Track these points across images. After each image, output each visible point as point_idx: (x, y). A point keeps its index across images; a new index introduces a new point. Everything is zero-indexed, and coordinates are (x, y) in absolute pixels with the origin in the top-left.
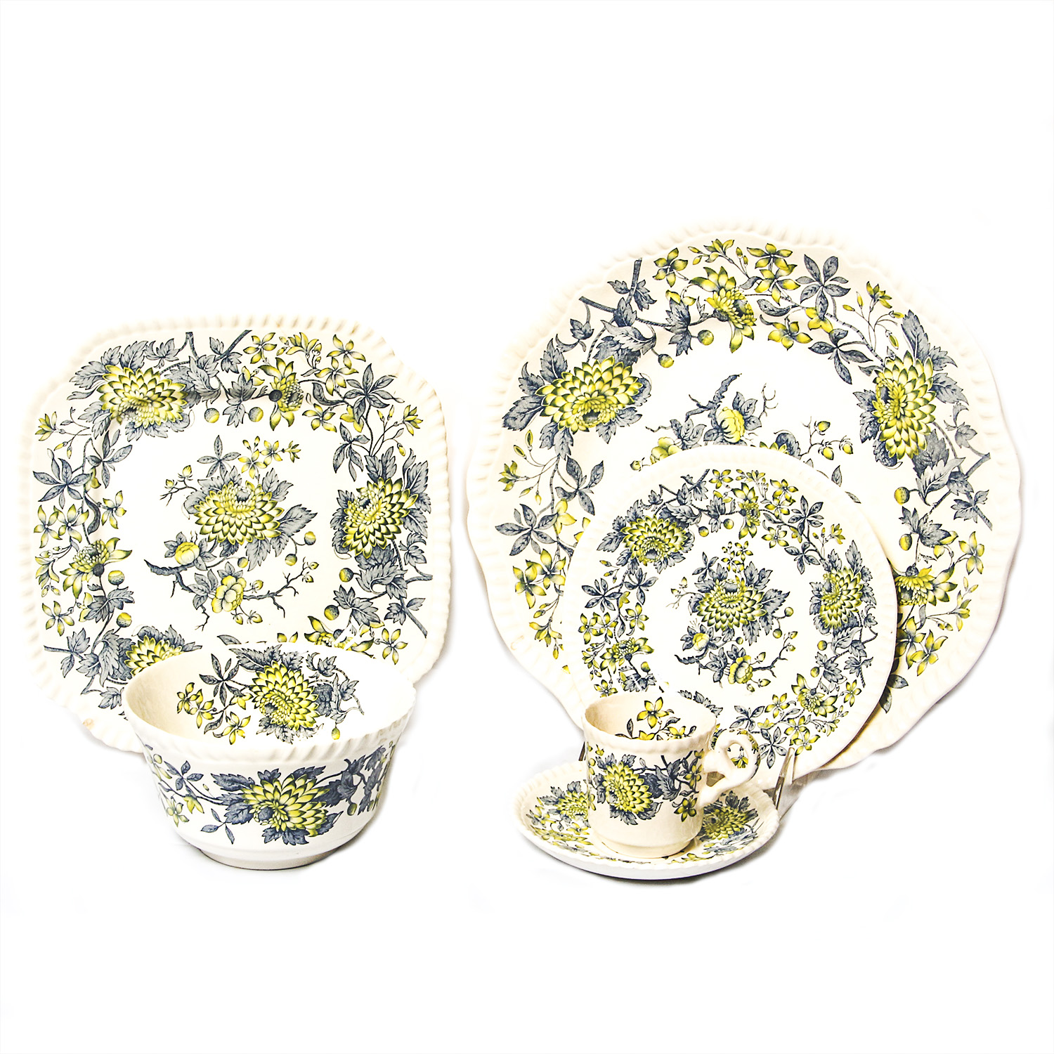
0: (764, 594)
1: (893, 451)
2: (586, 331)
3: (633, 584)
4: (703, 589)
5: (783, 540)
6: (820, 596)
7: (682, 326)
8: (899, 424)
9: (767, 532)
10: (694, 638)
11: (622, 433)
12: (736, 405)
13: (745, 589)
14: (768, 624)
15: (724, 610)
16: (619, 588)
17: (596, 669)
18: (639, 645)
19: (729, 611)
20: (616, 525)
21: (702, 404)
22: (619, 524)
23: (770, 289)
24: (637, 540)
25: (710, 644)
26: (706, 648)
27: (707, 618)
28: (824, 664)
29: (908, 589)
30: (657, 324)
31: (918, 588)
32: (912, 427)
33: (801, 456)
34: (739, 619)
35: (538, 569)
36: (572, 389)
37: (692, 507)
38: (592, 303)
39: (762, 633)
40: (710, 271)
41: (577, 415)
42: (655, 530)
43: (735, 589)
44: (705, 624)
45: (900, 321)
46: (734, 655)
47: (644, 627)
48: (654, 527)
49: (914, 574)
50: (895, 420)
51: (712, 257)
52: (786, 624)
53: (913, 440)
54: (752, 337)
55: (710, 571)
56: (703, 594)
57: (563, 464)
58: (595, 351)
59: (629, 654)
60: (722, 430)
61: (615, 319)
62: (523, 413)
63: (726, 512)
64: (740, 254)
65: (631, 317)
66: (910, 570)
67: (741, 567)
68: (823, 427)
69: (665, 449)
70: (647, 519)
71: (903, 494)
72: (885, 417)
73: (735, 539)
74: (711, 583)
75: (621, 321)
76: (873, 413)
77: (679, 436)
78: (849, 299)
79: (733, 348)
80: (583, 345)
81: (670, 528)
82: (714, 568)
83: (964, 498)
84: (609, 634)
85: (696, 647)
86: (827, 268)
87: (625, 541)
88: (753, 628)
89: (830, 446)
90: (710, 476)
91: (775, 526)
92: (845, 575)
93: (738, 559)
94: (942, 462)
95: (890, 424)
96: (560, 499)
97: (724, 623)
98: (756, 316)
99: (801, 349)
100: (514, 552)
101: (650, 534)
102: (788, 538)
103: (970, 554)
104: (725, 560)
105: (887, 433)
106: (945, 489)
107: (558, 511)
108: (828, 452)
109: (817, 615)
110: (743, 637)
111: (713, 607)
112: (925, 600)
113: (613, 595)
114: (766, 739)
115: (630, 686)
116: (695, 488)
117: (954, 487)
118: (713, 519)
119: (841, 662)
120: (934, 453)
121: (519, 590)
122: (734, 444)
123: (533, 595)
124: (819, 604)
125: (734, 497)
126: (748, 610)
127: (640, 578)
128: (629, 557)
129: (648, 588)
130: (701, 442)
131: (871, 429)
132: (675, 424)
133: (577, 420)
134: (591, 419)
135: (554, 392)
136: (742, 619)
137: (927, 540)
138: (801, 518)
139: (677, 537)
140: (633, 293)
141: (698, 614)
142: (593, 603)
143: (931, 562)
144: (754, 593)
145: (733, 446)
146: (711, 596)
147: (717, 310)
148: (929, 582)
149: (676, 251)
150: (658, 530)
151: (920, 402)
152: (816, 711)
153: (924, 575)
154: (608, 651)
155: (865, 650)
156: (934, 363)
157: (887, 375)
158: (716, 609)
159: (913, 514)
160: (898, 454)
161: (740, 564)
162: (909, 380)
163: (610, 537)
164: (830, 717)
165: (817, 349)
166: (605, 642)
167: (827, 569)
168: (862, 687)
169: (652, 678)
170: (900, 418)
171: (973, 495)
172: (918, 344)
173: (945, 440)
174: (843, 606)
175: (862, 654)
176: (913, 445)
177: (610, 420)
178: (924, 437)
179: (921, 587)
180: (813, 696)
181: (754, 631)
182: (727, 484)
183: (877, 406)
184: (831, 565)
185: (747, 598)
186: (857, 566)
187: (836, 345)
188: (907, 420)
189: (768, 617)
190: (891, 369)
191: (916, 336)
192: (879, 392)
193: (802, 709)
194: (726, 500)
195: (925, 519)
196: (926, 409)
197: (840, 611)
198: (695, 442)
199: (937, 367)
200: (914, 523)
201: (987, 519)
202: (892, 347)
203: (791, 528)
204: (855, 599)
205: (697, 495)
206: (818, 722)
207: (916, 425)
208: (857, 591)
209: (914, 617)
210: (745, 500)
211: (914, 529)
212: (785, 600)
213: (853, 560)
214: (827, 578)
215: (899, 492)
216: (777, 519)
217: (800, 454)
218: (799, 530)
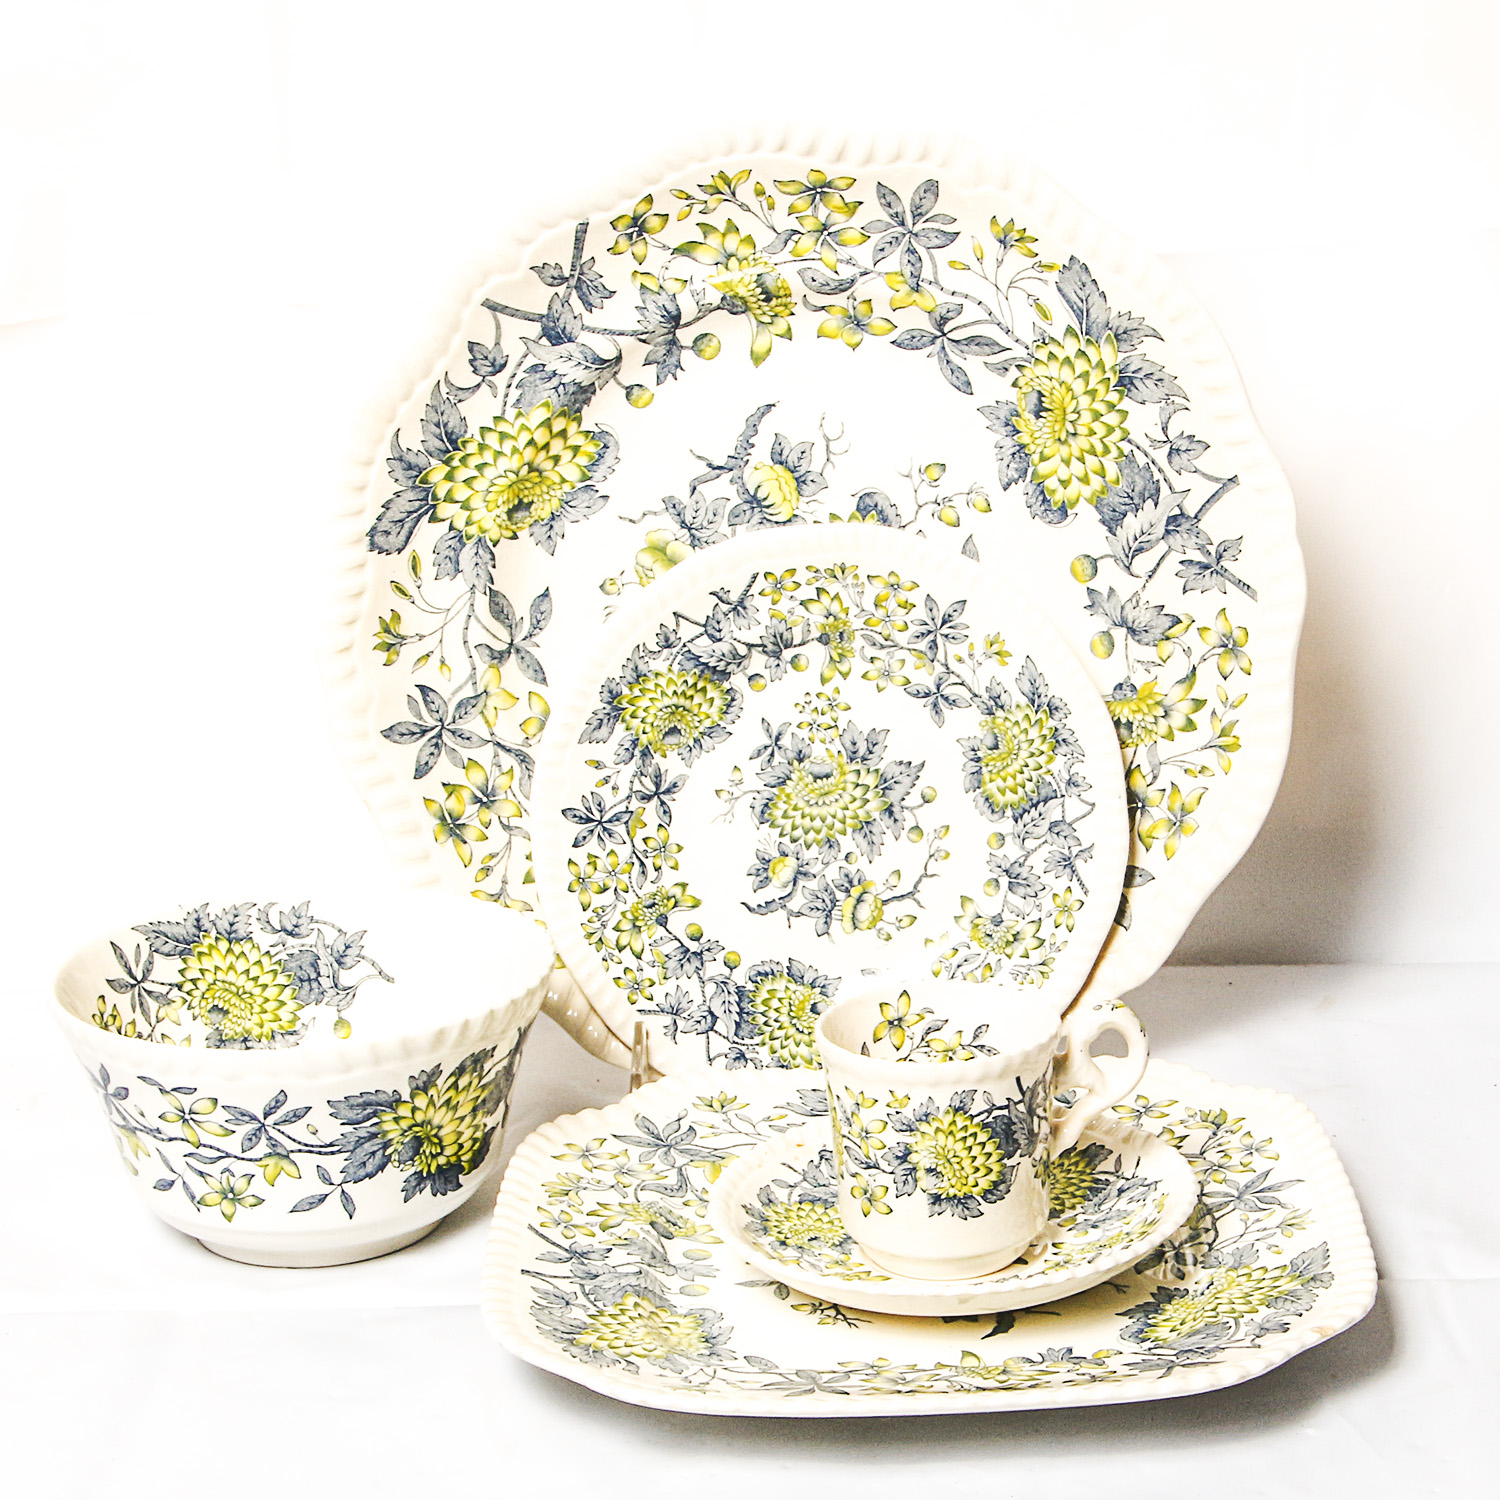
0: (881, 772)
1: (1060, 496)
2: (495, 360)
3: (648, 793)
4: (773, 782)
5: (899, 676)
6: (978, 760)
7: (666, 330)
8: (1064, 451)
9: (869, 666)
10: (771, 868)
11: (576, 533)
12: (777, 457)
13: (847, 768)
14: (896, 820)
15: (815, 811)
16: (626, 803)
17: (610, 951)
18: (675, 897)
19: (824, 811)
20: (606, 695)
21: (716, 463)
22: (611, 692)
23: (818, 248)
24: (643, 714)
25: (800, 874)
26: (795, 880)
27: (788, 829)
29: (1124, 721)
30: (621, 334)
31: (1139, 716)
32: (1092, 452)
33: (904, 526)
34: (843, 822)
35: (466, 795)
36: (480, 467)
38: (504, 309)
39: (889, 838)
40: (706, 229)
41: (497, 512)
42: (675, 692)
43: (829, 771)
44: (786, 840)
45: (1053, 276)
46: (847, 885)
47: (677, 864)
48: (673, 688)
49: (1129, 694)
50: (1057, 445)
51: (711, 205)
52: (928, 818)
53: (1096, 473)
54: (788, 335)
55: (780, 748)
56: (775, 790)
57: (482, 602)
58: (514, 394)
59: (661, 915)
60: (759, 502)
61: (546, 333)
62: (400, 521)
63: (794, 643)
64: (760, 193)
65: (572, 327)
66: (1121, 689)
67: (833, 733)
69: (659, 550)
70: (657, 675)
71: (1086, 565)
72: (1038, 442)
73: (817, 687)
74: (785, 769)
75: (556, 336)
76: (1015, 437)
77: (683, 525)
78: (959, 250)
79: (757, 359)
80: (492, 386)
81: (700, 685)
82: (785, 741)
83: (1198, 556)
84: (621, 886)
85: (776, 881)
86: (918, 201)
87: (623, 721)
88: (871, 832)
89: (950, 503)
90: (760, 583)
91: (881, 654)
92: (1019, 716)
93: (826, 720)
94: (1150, 503)
95: (1047, 452)
96: (486, 666)
97: (818, 832)
98: (796, 298)
99: (876, 346)
100: (421, 771)
101: (667, 701)
102: (909, 671)
103: (1222, 646)
104: (803, 726)
105: (1044, 468)
106: (1162, 547)
107: (486, 687)
109: (978, 791)
110: (857, 852)
111: (795, 809)
112: (1154, 736)
113: (616, 818)
115: (675, 970)
116: (734, 609)
117: (1176, 540)
118: (773, 659)
119: (1037, 862)
120: (1137, 489)
121: (442, 838)
122: (784, 523)
123: (465, 842)
124: (979, 772)
125: (807, 615)
126: (858, 803)
127: (658, 779)
128: (636, 746)
129: (674, 796)
130: (724, 528)
131: (1016, 466)
132: (673, 506)
133: (499, 521)
134: (519, 515)
135: (449, 477)
136: (849, 821)
137: (1143, 634)
138: (930, 632)
139: (712, 699)
140: (573, 282)
141: (770, 826)
142: (585, 838)
143: (1155, 670)
144: (863, 773)
145: (782, 528)
146: (788, 790)
147: (727, 295)
148: (1156, 703)
149: (649, 199)
150: (679, 692)
151: (1101, 408)
152: (1008, 951)
153: (1147, 693)
154: (624, 917)
155: (1075, 834)
156: (1118, 340)
157: (1040, 370)
158: (800, 812)
159: (1109, 597)
160: (1069, 502)
161: (831, 728)
162: (1077, 374)
163: (597, 717)
164: (1036, 957)
165: (906, 342)
166: (617, 902)
167: (987, 711)
168: (1083, 897)
169: (708, 950)
170: (1066, 440)
171: (1212, 549)
172: (1087, 311)
173: (1151, 465)
174: (1024, 769)
175: (1071, 842)
176: (1096, 482)
177: (552, 513)
178: (1116, 466)
179: (1144, 714)
180: (998, 928)
181: (874, 837)
182: (791, 594)
183: (1021, 425)
184: (993, 703)
185: (853, 783)
186: (1039, 697)
187: (941, 331)
188: (1082, 442)
189: (894, 809)
190: (1045, 360)
191: (1084, 298)
192: (1023, 402)
193: (983, 952)
194: (793, 622)
195: (1134, 601)
196: (1112, 419)
197: (1020, 778)
198: (713, 531)
199: (1125, 346)
200: (1112, 611)
201: (1244, 584)
202: (1041, 323)
203: (913, 652)
204: (1043, 753)
205: (741, 621)
206: (1016, 968)
207: (1099, 448)
208: (1045, 740)
209: (1139, 766)
210: (827, 618)
211: (1114, 621)
212: (919, 777)
213: (1032, 689)
214: (987, 727)
215: (1078, 564)
216: (886, 640)
217: (903, 524)
218: (928, 654)
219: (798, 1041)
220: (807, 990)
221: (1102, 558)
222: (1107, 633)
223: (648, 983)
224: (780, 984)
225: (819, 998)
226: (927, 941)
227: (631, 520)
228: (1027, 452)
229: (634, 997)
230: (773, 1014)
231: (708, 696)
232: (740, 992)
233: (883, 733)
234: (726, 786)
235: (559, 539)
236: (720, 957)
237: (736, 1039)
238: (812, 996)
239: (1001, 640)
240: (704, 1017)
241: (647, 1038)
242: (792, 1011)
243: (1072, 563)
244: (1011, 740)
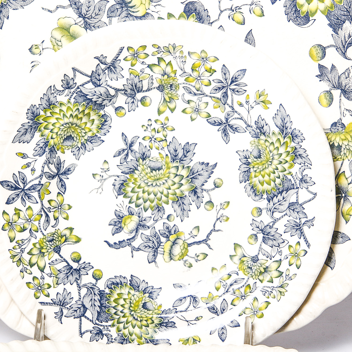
0: (191, 168)
1: (304, 9)
3: (53, 174)
4: (127, 170)
5: (204, 111)
6: (249, 164)
9: (187, 106)
10: (123, 221)
13: (171, 165)
14: (198, 197)
15: (151, 189)
16: (39, 179)
17: (25, 266)
18: (65, 235)
19: (156, 189)
20: (30, 115)
22: (33, 113)
24: (51, 127)
25: (141, 225)
26: (137, 230)
27: (134, 199)
28: (262, 230)
29: (336, 145)
31: (346, 143)
33: (212, 23)
34: (167, 197)
37: (108, 88)
39: (193, 207)
42: (71, 115)
43: (160, 166)
44: (133, 205)
46: (167, 233)
47: (68, 216)
48: (70, 112)
49: (340, 129)
52: (217, 197)
55: (132, 151)
56: (128, 176)
59: (57, 246)
60: (126, 4)
63: (143, 90)
66: (336, 126)
67: (164, 144)
69: (66, 30)
70: (61, 104)
71: (319, 51)
73: (155, 116)
74: (134, 163)
77: (80, 15)
81: (87, 111)
82: (136, 147)
84: (34, 228)
85: (126, 230)
87: (40, 130)
88: (183, 203)
89: (240, 10)
90: (125, 53)
91: (195, 98)
92: (274, 139)
93: (160, 136)
97: (152, 202)
101: (66, 120)
102: (210, 110)
104: (147, 138)
108: (238, 17)
109: (247, 182)
110: (175, 214)
111: (139, 187)
113: (33, 188)
114: (213, 313)
115: (63, 279)
116: (109, 68)
118: (130, 98)
119: (280, 226)
122: (141, 18)
124: (248, 171)
125: (151, 73)
126: (176, 186)
127: (59, 166)
128: (47, 146)
129: (68, 176)
130: (105, 19)
132: (74, 3)
136: (170, 196)
138: (223, 87)
139: (93, 120)
141: (124, 197)
142: (14, 199)
144: (180, 168)
145: (139, 21)
146: (136, 176)
150: (74, 115)
152: (261, 278)
154: (35, 247)
155: (304, 211)
158: (142, 189)
159: (331, 70)
160: (311, 12)
161: (163, 140)
163: (24, 128)
164: (277, 282)
166: (31, 237)
167: (255, 136)
168: (307, 249)
169: (84, 268)
174: (275, 171)
175: (301, 216)
176: (328, 1)
177: (2, 3)
179: (349, 141)
180: (256, 264)
181: (184, 206)
182: (142, 60)
184: (259, 131)
185: (174, 174)
186: (286, 129)
189: (197, 190)
193: (246, 278)
194: (142, 77)
195: (346, 73)
197: (272, 176)
198: (98, 20)
200: (333, 79)
203: (213, 98)
204: (287, 162)
205: (112, 75)
206: (265, 288)
208: (289, 154)
209: (344, 172)
210: (163, 76)
211: (334, 85)
212: (213, 172)
213: (282, 124)
214: (255, 145)
215: (314, 50)
216: (198, 91)
217: (211, 22)
218: (222, 100)
219: (134, 324)
220: (140, 295)
221: (329, 47)
222: (329, 92)
223: (46, 286)
224: (125, 290)
225: (147, 300)
226: (213, 269)
227: (49, 11)
229: (38, 295)
230: (120, 308)
231: (91, 118)
232: (101, 294)
234: (99, 172)
235: (5, 19)
236: (90, 272)
237: (97, 322)
238: (144, 298)
239: (265, 94)
240: (79, 308)
241: (44, 319)
242: (131, 307)
243: (311, 49)
244: (268, 153)
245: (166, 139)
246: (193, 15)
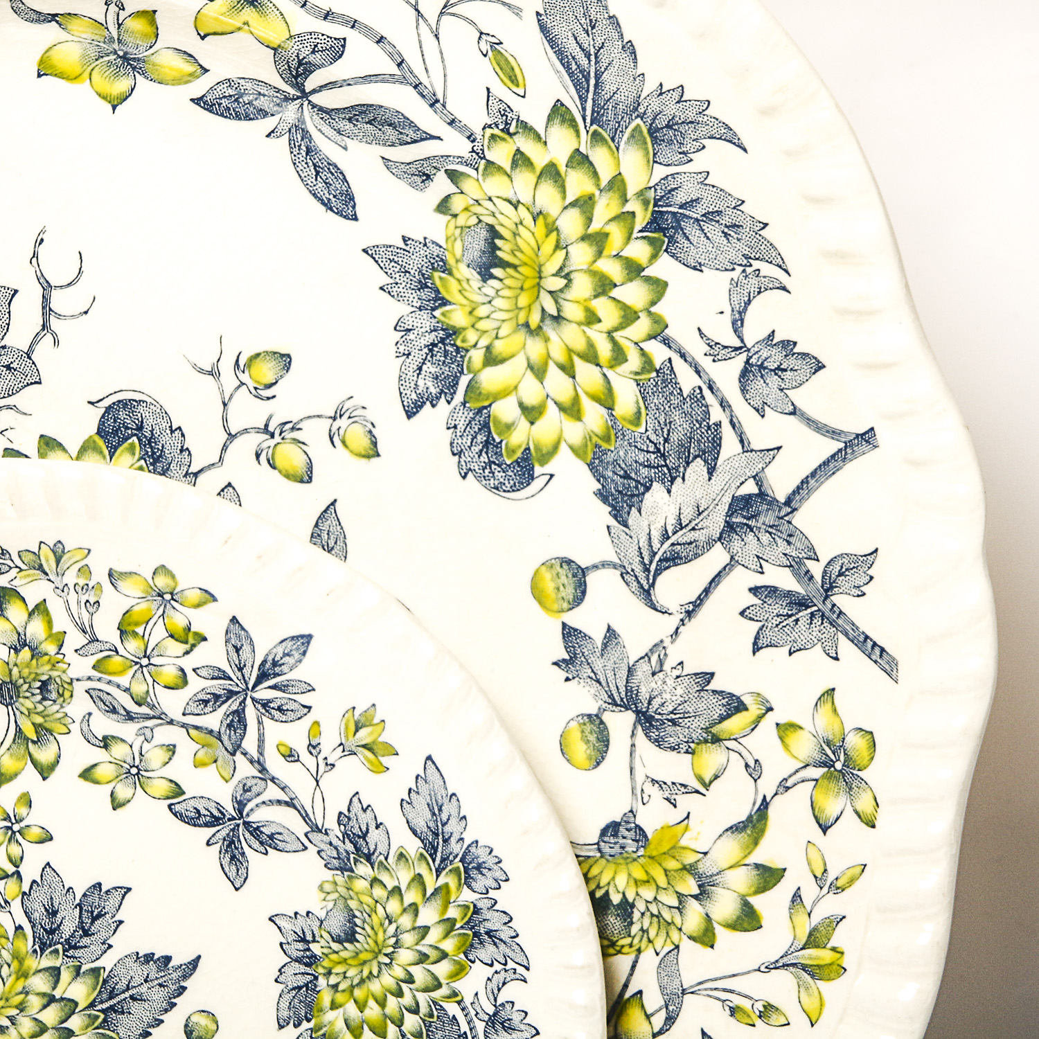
0: (104, 975)
1: (519, 437)
5: (160, 774)
6: (312, 961)
8: (535, 349)
9: (99, 755)
13: (32, 963)
29: (616, 899)
31: (648, 893)
32: (590, 356)
33: (196, 475)
49: (631, 846)
50: (521, 336)
53: (596, 399)
66: (615, 835)
67: (9, 887)
68: (266, 371)
71: (563, 579)
72: (482, 325)
76: (437, 313)
83: (785, 580)
89: (296, 435)
91: (128, 730)
92: (402, 876)
94: (698, 467)
95: (500, 347)
99: (162, 103)
102: (181, 769)
103: (823, 764)
105: (491, 379)
106: (717, 557)
108: (290, 456)
109: (305, 1025)
112: (675, 935)
117: (748, 546)
120: (674, 437)
124: (310, 987)
131: (433, 370)
137: (670, 729)
138: (231, 694)
143: (686, 802)
144: (66, 976)
148: (684, 868)
151: (613, 270)
153: (665, 848)
156: (655, 140)
157: (496, 185)
159: (605, 645)
160: (537, 448)
161: (7, 877)
162: (570, 199)
165: (225, 102)
167: (336, 863)
170: (540, 328)
171: (816, 569)
172: (598, 77)
173: (707, 392)
174: (404, 986)
176: (594, 417)
178: (636, 389)
179: (658, 887)
183: (451, 290)
184: (350, 847)
185: (44, 995)
186: (446, 841)
187: (300, 87)
188: (573, 336)
190: (507, 167)
191: (592, 51)
192: (458, 245)
195: (654, 659)
196: (634, 294)
197: (392, 1003)
199: (668, 153)
200: (610, 675)
201: (875, 644)
202: (500, 91)
203: (193, 732)
204: (444, 955)
207: (604, 350)
208: (452, 929)
209: (640, 992)
210: (17, 651)
211: (611, 696)
212: (184, 988)
213: (432, 824)
214: (335, 896)
215: (547, 576)
216: (140, 705)
217: (193, 469)
218: (225, 738)
221: (595, 567)
222: (595, 721)
228: (459, 343)
233: (117, 895)
239: (376, 720)
243: (536, 573)
244: (382, 925)
245: (18, 874)
246: (132, 446)
